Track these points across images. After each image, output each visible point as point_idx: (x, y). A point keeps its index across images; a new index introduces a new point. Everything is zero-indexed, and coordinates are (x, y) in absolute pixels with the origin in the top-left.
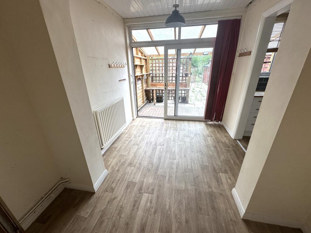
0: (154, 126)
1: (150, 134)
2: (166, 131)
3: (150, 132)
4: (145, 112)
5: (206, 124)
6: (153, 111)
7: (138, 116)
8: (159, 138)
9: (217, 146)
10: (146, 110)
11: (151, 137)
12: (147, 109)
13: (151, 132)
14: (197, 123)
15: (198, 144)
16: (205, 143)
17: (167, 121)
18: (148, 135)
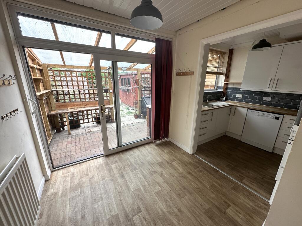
0: (98, 176)
1: (102, 200)
2: (122, 176)
3: (99, 192)
4: (59, 152)
5: (157, 145)
6: (73, 145)
7: (55, 166)
8: (122, 197)
9: (191, 171)
10: (59, 148)
11: (109, 205)
12: (60, 144)
13: (101, 194)
14: (147, 147)
15: (174, 179)
16: (178, 173)
17: (111, 158)
18: (100, 203)
